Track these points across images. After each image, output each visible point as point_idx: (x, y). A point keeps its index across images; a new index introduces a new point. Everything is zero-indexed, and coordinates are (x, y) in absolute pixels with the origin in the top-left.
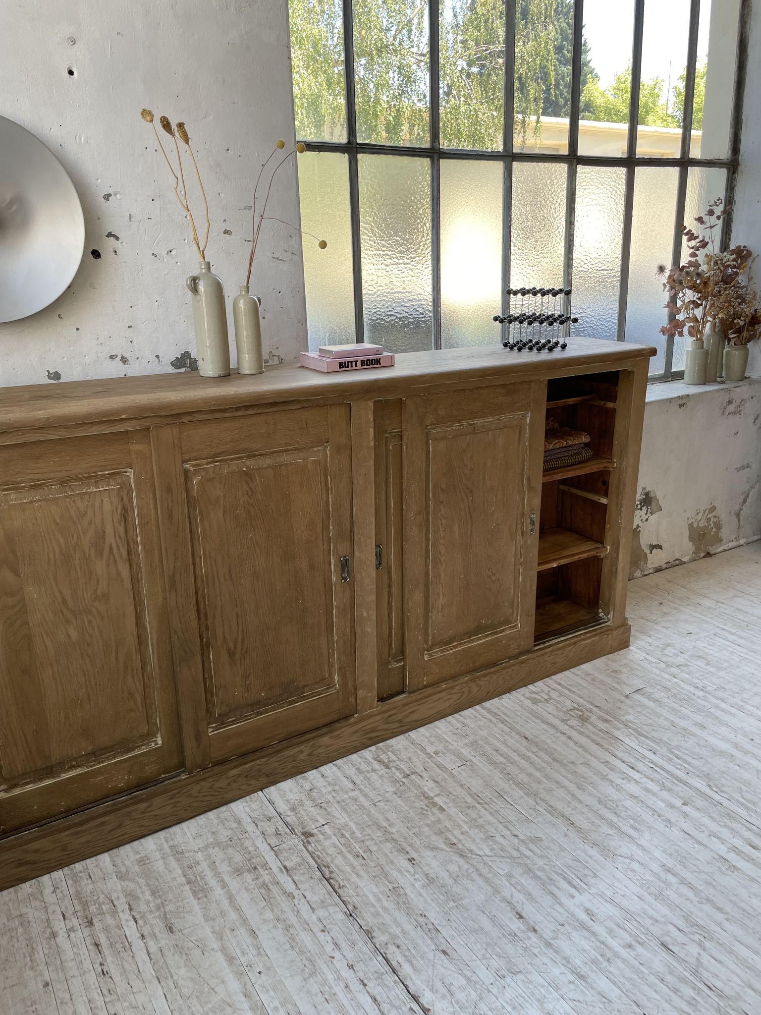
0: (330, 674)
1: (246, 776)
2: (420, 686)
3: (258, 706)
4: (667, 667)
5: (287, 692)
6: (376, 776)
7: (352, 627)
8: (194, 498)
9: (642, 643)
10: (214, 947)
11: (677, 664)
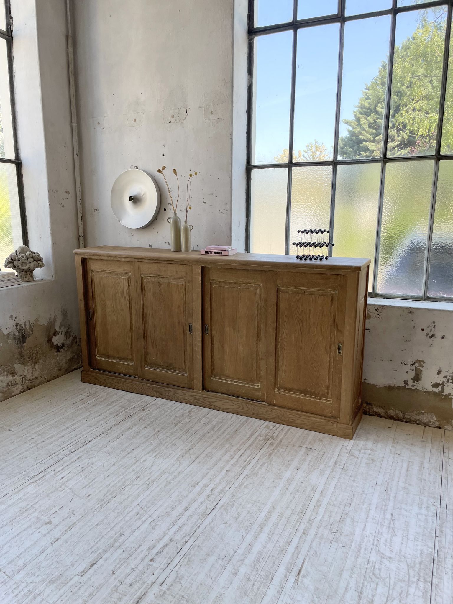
0: (185, 368)
1: (153, 389)
3: (160, 366)
4: (347, 453)
5: (170, 367)
6: (182, 411)
7: (193, 353)
8: (144, 287)
9: (362, 443)
10: (92, 412)
11: (354, 455)
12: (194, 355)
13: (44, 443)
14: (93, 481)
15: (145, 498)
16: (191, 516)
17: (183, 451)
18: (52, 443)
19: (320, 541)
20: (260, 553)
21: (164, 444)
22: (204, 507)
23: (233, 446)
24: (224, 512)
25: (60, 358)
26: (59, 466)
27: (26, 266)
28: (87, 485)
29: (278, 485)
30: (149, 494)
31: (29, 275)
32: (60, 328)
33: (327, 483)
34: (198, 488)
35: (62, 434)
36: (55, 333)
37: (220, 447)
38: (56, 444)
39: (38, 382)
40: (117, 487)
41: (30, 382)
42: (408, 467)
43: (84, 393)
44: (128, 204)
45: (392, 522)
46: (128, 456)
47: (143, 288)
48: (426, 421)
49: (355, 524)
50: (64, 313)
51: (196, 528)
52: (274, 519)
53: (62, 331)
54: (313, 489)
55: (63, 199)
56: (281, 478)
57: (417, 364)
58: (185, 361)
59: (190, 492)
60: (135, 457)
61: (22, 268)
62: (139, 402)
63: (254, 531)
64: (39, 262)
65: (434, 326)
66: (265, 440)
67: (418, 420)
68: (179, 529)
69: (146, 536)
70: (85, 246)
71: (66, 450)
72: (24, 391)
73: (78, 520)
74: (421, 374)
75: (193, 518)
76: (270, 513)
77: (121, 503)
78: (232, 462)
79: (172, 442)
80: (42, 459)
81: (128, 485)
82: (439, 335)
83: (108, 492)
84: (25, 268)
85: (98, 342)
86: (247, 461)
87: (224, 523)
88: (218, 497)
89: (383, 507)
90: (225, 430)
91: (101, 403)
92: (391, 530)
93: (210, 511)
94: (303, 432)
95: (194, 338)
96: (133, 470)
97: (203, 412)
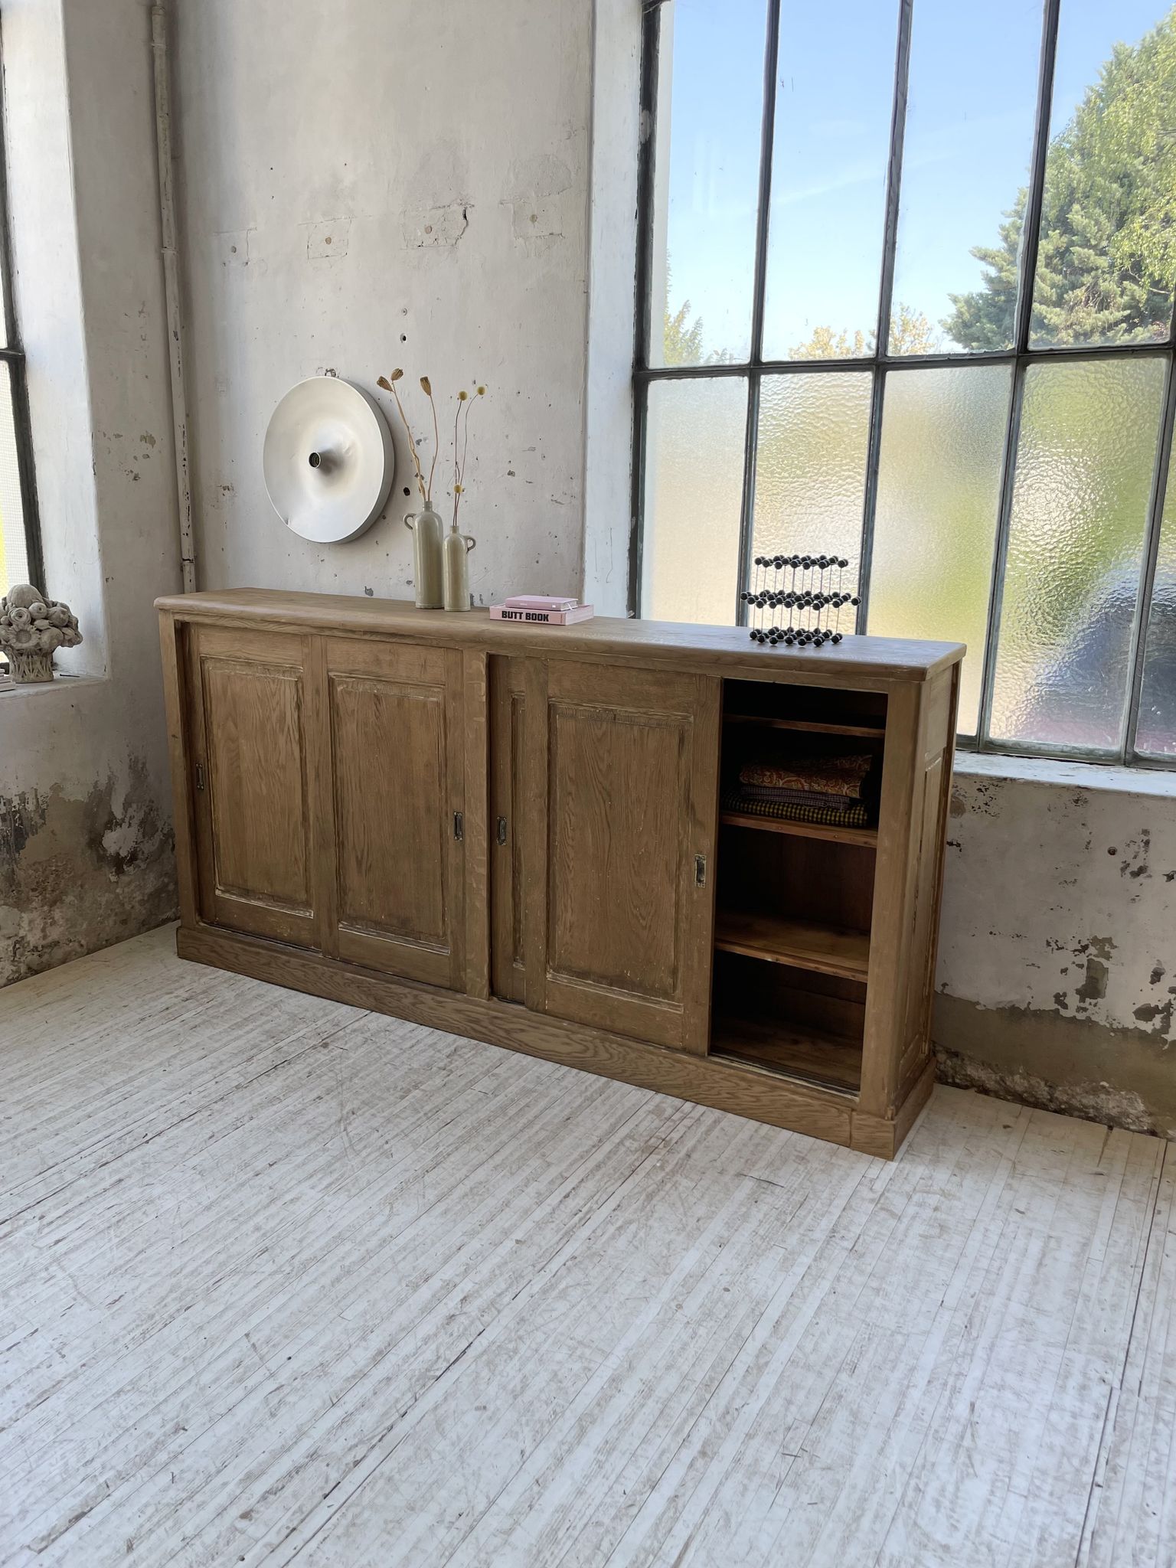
0: (445, 934)
1: (358, 987)
2: (540, 1007)
3: (378, 925)
4: (872, 1201)
5: (404, 928)
6: (431, 1054)
7: (464, 894)
8: (338, 705)
9: (921, 1171)
10: (185, 1047)
11: (892, 1208)
12: (468, 901)
13: (34, 1134)
14: (136, 1256)
15: (269, 1317)
16: (389, 1379)
17: (407, 1175)
18: (57, 1134)
19: (746, 1481)
20: (564, 1509)
21: (360, 1151)
22: (429, 1354)
23: (549, 1165)
24: (485, 1373)
25: (126, 890)
26: (56, 1207)
27: (30, 639)
28: (121, 1267)
29: (654, 1292)
30: (284, 1305)
31: (38, 665)
32: (125, 809)
33: (799, 1292)
34: (425, 1293)
35: (90, 1109)
36: (111, 823)
37: (514, 1167)
38: (67, 1139)
39: (59, 953)
40: (201, 1276)
41: (36, 954)
42: (1044, 1255)
43: (176, 989)
44: (309, 475)
45: (969, 1431)
46: (251, 1183)
47: (333, 707)
48: (1114, 1112)
49: (859, 1430)
50: (138, 770)
51: (393, 1419)
52: (621, 1404)
53: (131, 818)
54: (753, 1310)
55: (135, 458)
56: (668, 1271)
57: (1092, 950)
58: (443, 915)
59: (401, 1302)
60: (271, 1188)
61: (18, 646)
62: (319, 1023)
63: (560, 1437)
64: (65, 630)
65: (1147, 843)
66: (643, 1151)
67: (1093, 1107)
68: (345, 1421)
69: (246, 1436)
70: (199, 588)
71: (89, 1158)
72: (18, 979)
73: (70, 1375)
74: (1105, 979)
75: (392, 1388)
76: (615, 1381)
77: (201, 1328)
78: (538, 1214)
79: (381, 1147)
80: (19, 1181)
81: (234, 1272)
82: (1159, 867)
83: (171, 1291)
84: (25, 646)
85: (222, 851)
86: (580, 1215)
87: (477, 1409)
88: (478, 1323)
89: (951, 1380)
90: (536, 1117)
91: (215, 1021)
92: (962, 1458)
93: (446, 1365)
94: (756, 1131)
95: (467, 854)
96: (257, 1229)
97: (488, 1058)
